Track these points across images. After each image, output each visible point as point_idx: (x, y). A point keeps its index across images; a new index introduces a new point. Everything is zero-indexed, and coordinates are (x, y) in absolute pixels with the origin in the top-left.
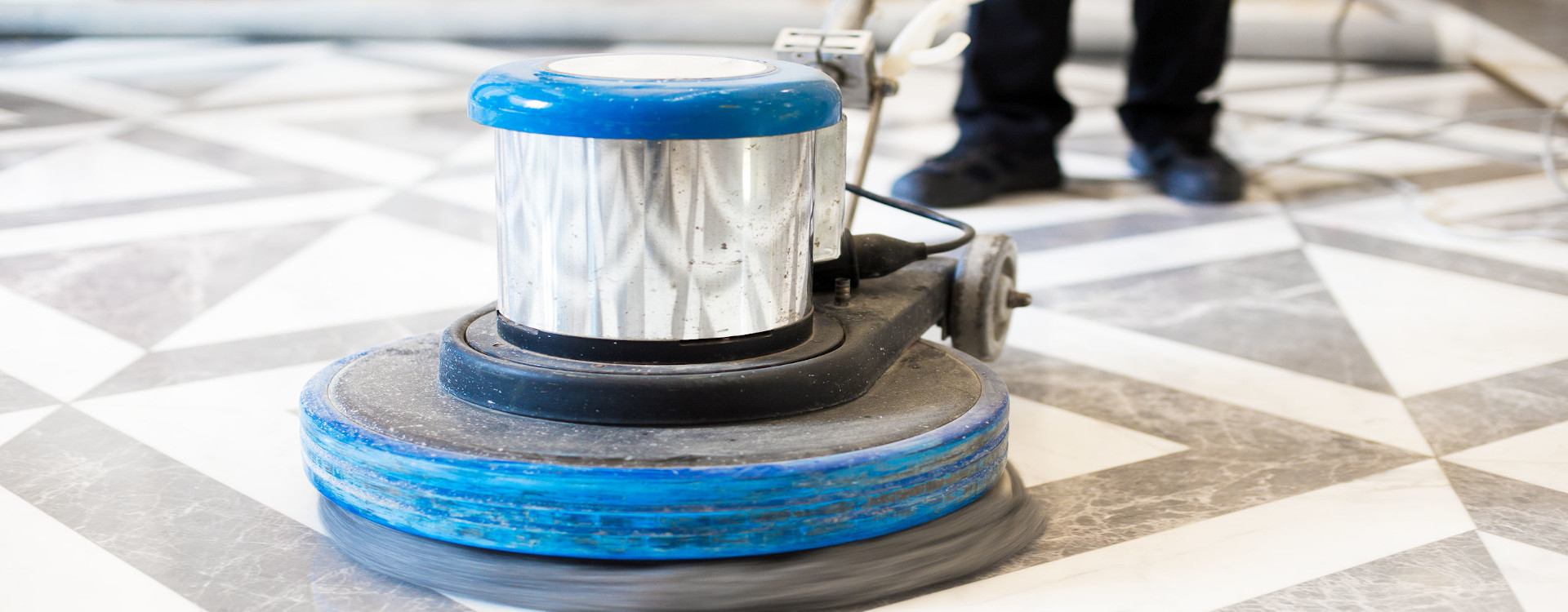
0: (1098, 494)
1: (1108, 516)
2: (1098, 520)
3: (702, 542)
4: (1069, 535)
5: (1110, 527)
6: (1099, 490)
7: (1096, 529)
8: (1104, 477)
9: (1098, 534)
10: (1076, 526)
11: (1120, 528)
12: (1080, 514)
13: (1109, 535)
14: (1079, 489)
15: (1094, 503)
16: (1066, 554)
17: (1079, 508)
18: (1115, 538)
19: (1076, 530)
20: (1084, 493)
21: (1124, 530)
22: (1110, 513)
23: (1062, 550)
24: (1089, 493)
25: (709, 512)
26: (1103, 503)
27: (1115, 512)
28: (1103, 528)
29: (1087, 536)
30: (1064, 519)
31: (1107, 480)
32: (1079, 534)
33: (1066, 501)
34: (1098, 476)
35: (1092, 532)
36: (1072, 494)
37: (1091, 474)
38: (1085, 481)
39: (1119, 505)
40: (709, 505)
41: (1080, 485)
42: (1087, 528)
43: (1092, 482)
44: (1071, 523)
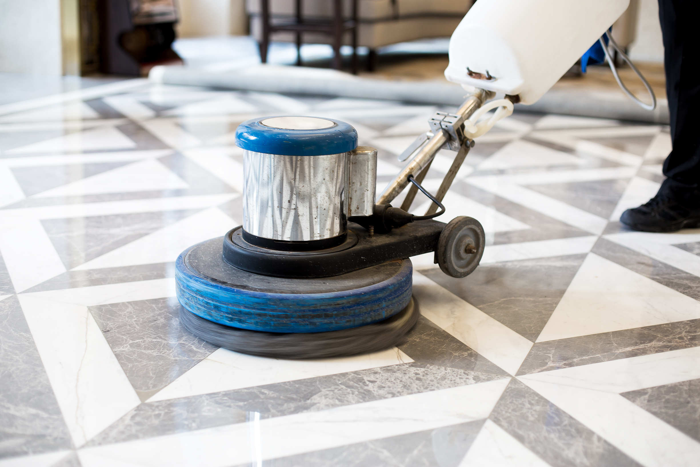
0: (688, 328)
1: (689, 337)
2: (685, 339)
3: (240, 321)
4: (674, 343)
5: (689, 341)
6: (689, 327)
7: (684, 342)
8: (692, 322)
9: (684, 344)
10: (677, 340)
11: (693, 342)
12: (680, 335)
13: (688, 344)
14: (682, 326)
15: (686, 332)
16: (671, 350)
17: (680, 333)
18: (690, 346)
19: (677, 341)
20: (683, 328)
21: (693, 343)
22: (690, 336)
23: (670, 348)
24: (685, 328)
25: (242, 309)
26: (689, 332)
27: (692, 336)
28: (686, 341)
29: (680, 344)
30: (674, 337)
31: (693, 323)
32: (677, 343)
33: (676, 330)
34: (690, 322)
35: (682, 342)
36: (679, 328)
37: (688, 321)
38: (685, 323)
39: (695, 333)
40: (242, 306)
41: (683, 324)
42: (681, 341)
43: (687, 324)
44: (676, 338)
